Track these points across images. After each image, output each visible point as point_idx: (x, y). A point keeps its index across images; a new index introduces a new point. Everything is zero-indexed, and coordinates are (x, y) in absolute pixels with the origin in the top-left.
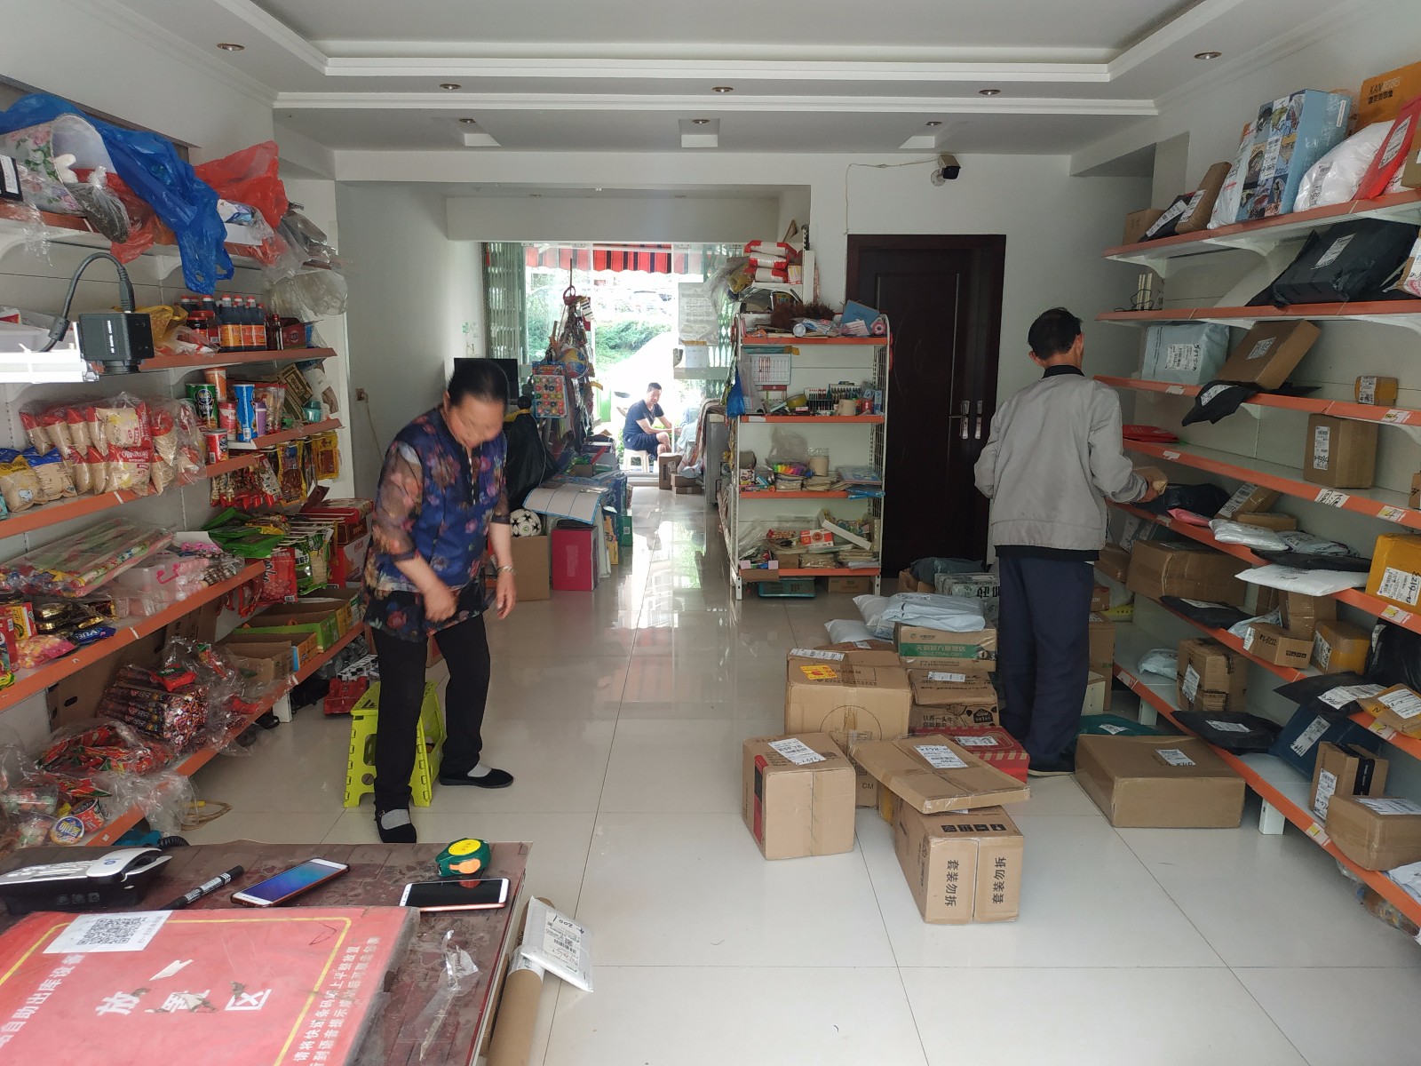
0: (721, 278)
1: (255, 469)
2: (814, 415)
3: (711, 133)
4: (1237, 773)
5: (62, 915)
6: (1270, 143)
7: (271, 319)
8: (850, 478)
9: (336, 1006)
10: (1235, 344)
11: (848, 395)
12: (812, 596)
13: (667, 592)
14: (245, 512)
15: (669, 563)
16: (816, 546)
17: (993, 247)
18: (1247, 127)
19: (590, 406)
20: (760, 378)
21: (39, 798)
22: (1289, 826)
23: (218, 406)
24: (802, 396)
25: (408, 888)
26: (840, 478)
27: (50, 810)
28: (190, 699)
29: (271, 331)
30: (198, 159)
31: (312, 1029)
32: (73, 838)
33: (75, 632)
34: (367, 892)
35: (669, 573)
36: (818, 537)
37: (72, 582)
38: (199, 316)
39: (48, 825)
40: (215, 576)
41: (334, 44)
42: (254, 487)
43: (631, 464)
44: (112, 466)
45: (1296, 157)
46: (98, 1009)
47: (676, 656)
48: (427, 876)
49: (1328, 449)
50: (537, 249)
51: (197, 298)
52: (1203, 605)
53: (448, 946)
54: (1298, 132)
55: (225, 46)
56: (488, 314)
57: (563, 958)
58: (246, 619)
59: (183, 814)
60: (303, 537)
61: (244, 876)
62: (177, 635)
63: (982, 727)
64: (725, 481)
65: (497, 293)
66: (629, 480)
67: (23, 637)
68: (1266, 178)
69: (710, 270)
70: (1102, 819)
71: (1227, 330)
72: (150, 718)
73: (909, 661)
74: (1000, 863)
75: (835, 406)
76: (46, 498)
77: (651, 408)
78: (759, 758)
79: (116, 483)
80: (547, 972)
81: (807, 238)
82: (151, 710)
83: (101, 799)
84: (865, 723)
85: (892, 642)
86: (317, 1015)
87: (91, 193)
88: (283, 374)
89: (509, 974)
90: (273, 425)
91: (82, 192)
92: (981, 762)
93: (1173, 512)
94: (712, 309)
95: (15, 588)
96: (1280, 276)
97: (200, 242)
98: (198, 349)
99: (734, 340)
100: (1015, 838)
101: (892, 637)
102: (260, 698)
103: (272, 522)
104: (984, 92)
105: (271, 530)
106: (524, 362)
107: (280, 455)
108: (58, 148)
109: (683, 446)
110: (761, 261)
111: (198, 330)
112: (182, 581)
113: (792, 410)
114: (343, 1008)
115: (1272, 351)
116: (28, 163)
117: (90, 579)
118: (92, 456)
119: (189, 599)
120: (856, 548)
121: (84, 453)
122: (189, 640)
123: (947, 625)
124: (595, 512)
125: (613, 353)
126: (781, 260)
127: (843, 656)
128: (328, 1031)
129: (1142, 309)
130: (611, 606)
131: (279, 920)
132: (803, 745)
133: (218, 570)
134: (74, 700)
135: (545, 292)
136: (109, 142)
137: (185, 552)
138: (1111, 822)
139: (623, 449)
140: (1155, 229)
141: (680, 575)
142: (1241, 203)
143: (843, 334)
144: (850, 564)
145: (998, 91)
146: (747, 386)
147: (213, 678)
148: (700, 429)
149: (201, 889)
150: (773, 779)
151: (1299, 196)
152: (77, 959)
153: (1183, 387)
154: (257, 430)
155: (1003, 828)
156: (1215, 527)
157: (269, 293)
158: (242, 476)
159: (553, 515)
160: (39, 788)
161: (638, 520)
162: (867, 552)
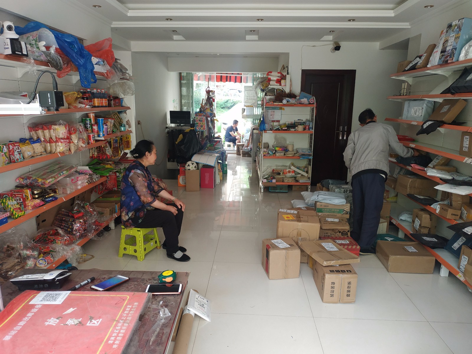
0: (258, 84)
1: (104, 146)
2: (289, 130)
3: (256, 35)
4: (432, 255)
5: (36, 291)
6: (451, 37)
7: (110, 97)
8: (301, 152)
9: (123, 325)
10: (436, 108)
11: (301, 124)
12: (287, 191)
13: (239, 189)
14: (100, 160)
15: (239, 180)
16: (289, 175)
17: (351, 74)
18: (442, 31)
19: (214, 127)
20: (271, 118)
21: (33, 252)
22: (450, 274)
23: (92, 125)
24: (285, 124)
25: (149, 286)
26: (297, 152)
27: (36, 256)
28: (82, 221)
29: (109, 101)
30: (86, 44)
31: (115, 333)
32: (44, 265)
33: (45, 198)
34: (135, 287)
35: (239, 183)
36: (289, 172)
37: (44, 182)
38: (86, 95)
39: (36, 261)
40: (90, 181)
41: (131, 5)
42: (103, 152)
43: (228, 147)
44: (57, 145)
45: (460, 41)
46: (45, 323)
47: (241, 211)
48: (155, 283)
49: (468, 144)
50: (198, 75)
51: (85, 90)
52: (422, 197)
53: (161, 306)
54: (461, 33)
55: (95, 6)
56: (181, 96)
57: (201, 310)
58: (101, 195)
59: (79, 258)
60: (119, 169)
61: (95, 280)
62: (78, 200)
63: (344, 237)
64: (258, 152)
65: (184, 90)
66: (226, 152)
67: (28, 200)
68: (449, 49)
69: (255, 82)
70: (385, 269)
71: (433, 103)
72: (69, 227)
73: (320, 214)
74: (349, 283)
75: (296, 127)
76: (36, 155)
77: (234, 128)
78: (268, 245)
79: (58, 150)
80: (195, 314)
81: (288, 71)
82: (69, 224)
83: (53, 253)
84: (304, 235)
85: (314, 208)
86: (116, 328)
87: (50, 54)
88: (113, 115)
89: (183, 315)
90: (110, 132)
91: (48, 54)
92: (344, 249)
93: (412, 165)
94: (255, 95)
95: (26, 184)
96: (453, 84)
97: (86, 70)
98: (85, 106)
99: (262, 105)
100: (355, 275)
101: (314, 206)
102: (104, 221)
103: (109, 164)
104: (350, 20)
105: (109, 166)
106: (193, 112)
107: (112, 142)
108: (40, 39)
109: (244, 141)
110: (272, 78)
111: (85, 100)
112: (79, 182)
113: (282, 129)
114: (125, 326)
115: (449, 110)
116: (30, 44)
117: (50, 181)
118: (51, 141)
119: (82, 188)
120: (302, 176)
121: (48, 140)
122: (82, 202)
123: (333, 202)
124: (215, 162)
125: (222, 110)
126: (279, 78)
127: (297, 212)
128: (120, 334)
129: (403, 95)
130: (220, 194)
131: (105, 295)
132: (283, 241)
133: (91, 179)
134: (45, 220)
135: (200, 90)
136: (57, 37)
137: (81, 173)
138: (388, 270)
139: (225, 142)
140: (408, 67)
141: (243, 184)
142: (440, 58)
143: (299, 103)
144: (300, 181)
145: (355, 20)
146: (267, 121)
147: (89, 214)
148: (250, 135)
149: (81, 284)
150: (272, 253)
151: (461, 55)
152: (40, 306)
153: (417, 122)
154: (104, 133)
155: (351, 272)
156: (427, 171)
157: (109, 88)
158: (99, 148)
159: (201, 163)
160: (33, 249)
161: (229, 165)
162: (306, 177)
